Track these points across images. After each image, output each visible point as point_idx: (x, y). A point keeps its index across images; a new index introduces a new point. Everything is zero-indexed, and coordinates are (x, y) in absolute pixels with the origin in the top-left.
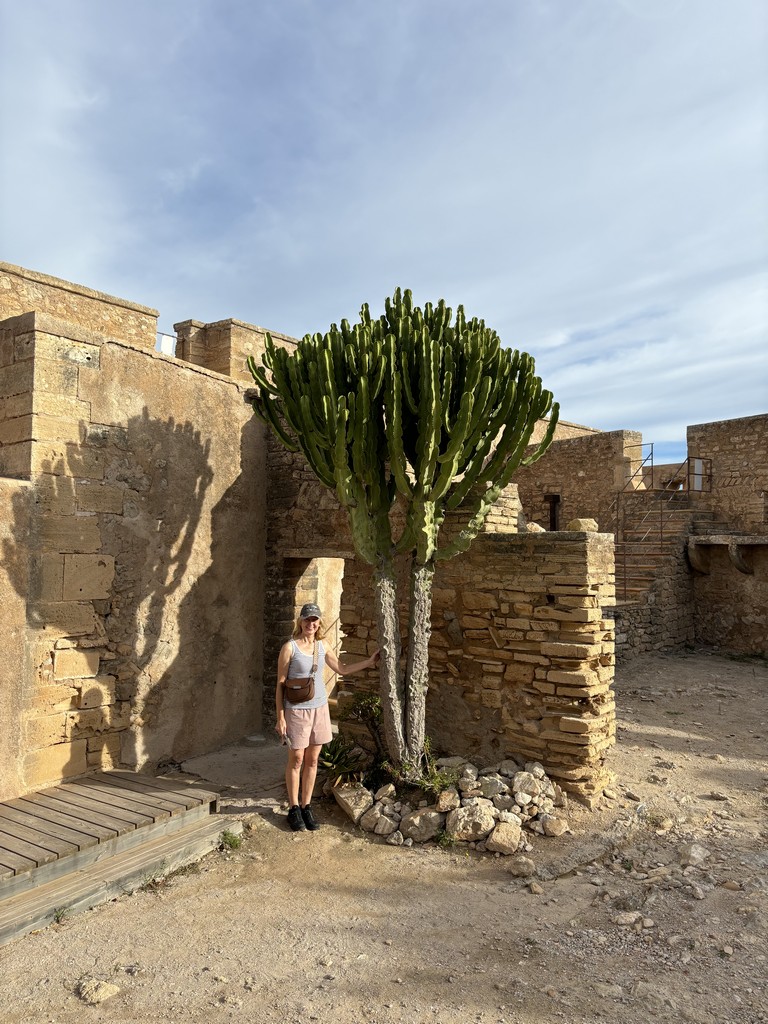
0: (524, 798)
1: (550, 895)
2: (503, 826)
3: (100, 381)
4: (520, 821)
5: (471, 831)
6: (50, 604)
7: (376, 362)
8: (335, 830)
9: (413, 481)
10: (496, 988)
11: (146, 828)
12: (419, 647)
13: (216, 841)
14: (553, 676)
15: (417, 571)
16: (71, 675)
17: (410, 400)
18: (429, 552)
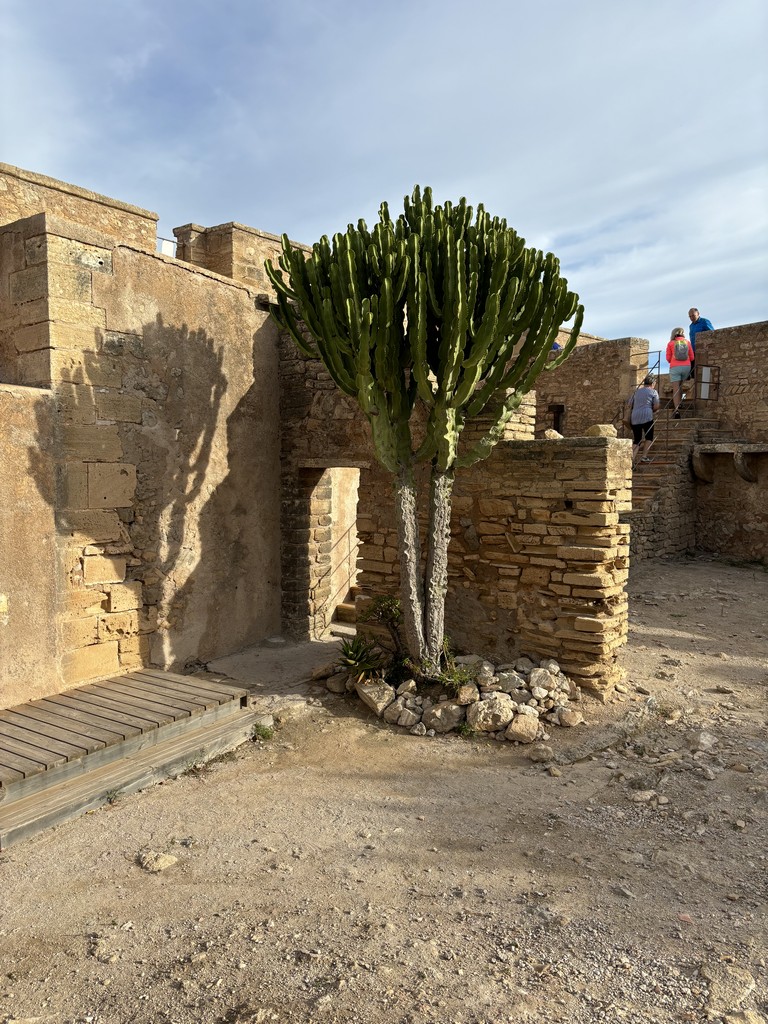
0: (541, 693)
1: (568, 777)
2: (521, 718)
3: (114, 287)
4: (537, 713)
5: (490, 722)
6: (76, 512)
7: (400, 262)
8: (359, 722)
9: (435, 386)
10: (526, 855)
11: (183, 721)
12: (439, 552)
13: (249, 732)
14: (569, 578)
15: (437, 479)
16: (100, 580)
17: (434, 303)
18: (450, 459)
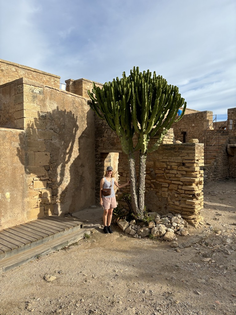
0: (175, 224)
1: (183, 253)
2: (168, 233)
3: (43, 99)
4: (173, 231)
5: (158, 234)
6: (31, 167)
7: (128, 90)
8: (117, 233)
9: (140, 128)
10: (167, 279)
11: (62, 232)
12: (142, 179)
13: (82, 236)
14: (184, 188)
15: (141, 156)
16: (38, 188)
17: (139, 102)
18: (145, 150)
